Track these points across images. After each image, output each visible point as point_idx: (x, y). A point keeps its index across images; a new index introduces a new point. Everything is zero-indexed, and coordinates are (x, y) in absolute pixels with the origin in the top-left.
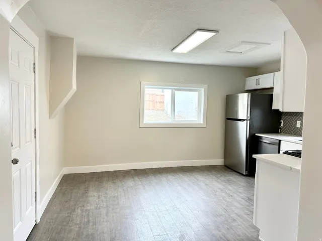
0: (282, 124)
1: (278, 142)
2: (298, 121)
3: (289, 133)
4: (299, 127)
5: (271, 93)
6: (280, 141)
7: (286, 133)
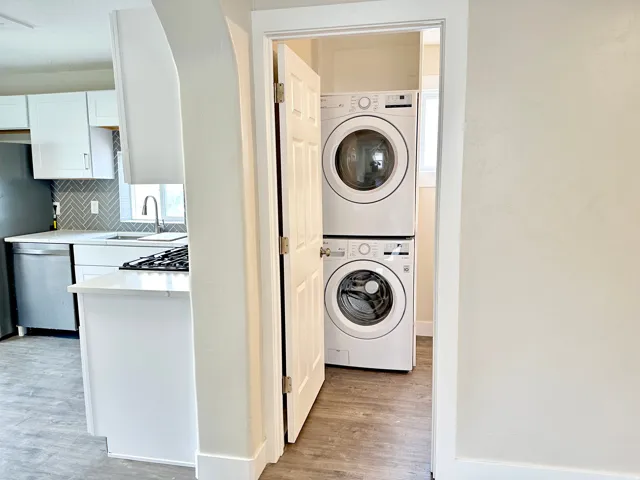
0: (58, 209)
1: (68, 249)
2: (92, 202)
3: (77, 228)
4: (97, 212)
5: (27, 142)
6: (71, 246)
7: (71, 228)
